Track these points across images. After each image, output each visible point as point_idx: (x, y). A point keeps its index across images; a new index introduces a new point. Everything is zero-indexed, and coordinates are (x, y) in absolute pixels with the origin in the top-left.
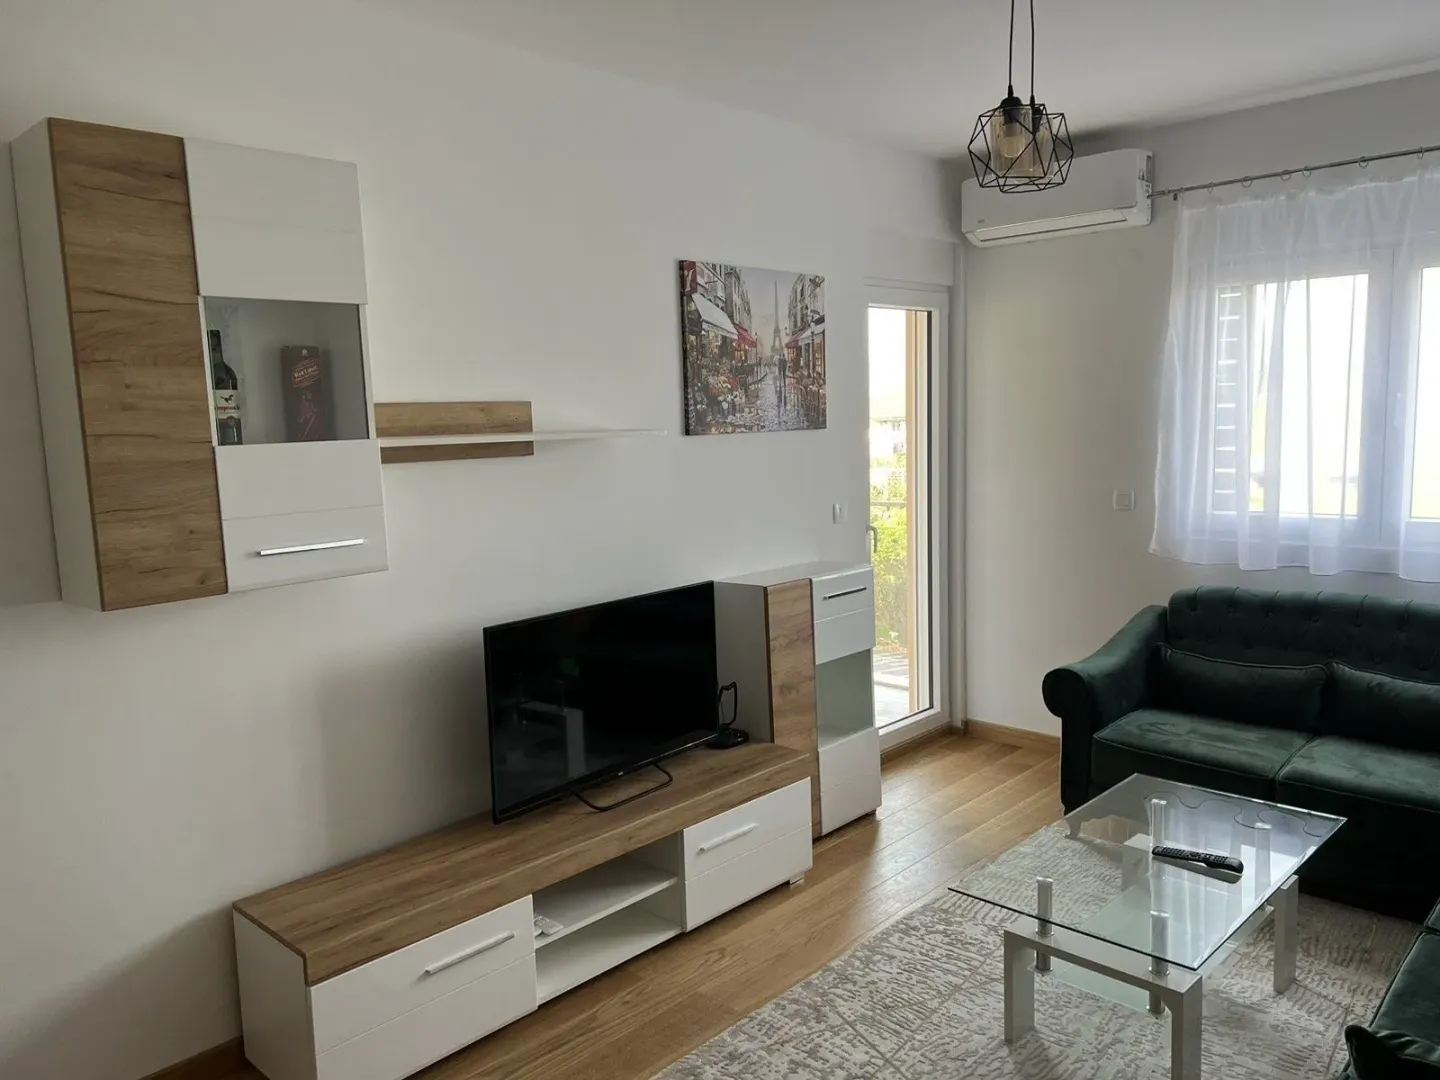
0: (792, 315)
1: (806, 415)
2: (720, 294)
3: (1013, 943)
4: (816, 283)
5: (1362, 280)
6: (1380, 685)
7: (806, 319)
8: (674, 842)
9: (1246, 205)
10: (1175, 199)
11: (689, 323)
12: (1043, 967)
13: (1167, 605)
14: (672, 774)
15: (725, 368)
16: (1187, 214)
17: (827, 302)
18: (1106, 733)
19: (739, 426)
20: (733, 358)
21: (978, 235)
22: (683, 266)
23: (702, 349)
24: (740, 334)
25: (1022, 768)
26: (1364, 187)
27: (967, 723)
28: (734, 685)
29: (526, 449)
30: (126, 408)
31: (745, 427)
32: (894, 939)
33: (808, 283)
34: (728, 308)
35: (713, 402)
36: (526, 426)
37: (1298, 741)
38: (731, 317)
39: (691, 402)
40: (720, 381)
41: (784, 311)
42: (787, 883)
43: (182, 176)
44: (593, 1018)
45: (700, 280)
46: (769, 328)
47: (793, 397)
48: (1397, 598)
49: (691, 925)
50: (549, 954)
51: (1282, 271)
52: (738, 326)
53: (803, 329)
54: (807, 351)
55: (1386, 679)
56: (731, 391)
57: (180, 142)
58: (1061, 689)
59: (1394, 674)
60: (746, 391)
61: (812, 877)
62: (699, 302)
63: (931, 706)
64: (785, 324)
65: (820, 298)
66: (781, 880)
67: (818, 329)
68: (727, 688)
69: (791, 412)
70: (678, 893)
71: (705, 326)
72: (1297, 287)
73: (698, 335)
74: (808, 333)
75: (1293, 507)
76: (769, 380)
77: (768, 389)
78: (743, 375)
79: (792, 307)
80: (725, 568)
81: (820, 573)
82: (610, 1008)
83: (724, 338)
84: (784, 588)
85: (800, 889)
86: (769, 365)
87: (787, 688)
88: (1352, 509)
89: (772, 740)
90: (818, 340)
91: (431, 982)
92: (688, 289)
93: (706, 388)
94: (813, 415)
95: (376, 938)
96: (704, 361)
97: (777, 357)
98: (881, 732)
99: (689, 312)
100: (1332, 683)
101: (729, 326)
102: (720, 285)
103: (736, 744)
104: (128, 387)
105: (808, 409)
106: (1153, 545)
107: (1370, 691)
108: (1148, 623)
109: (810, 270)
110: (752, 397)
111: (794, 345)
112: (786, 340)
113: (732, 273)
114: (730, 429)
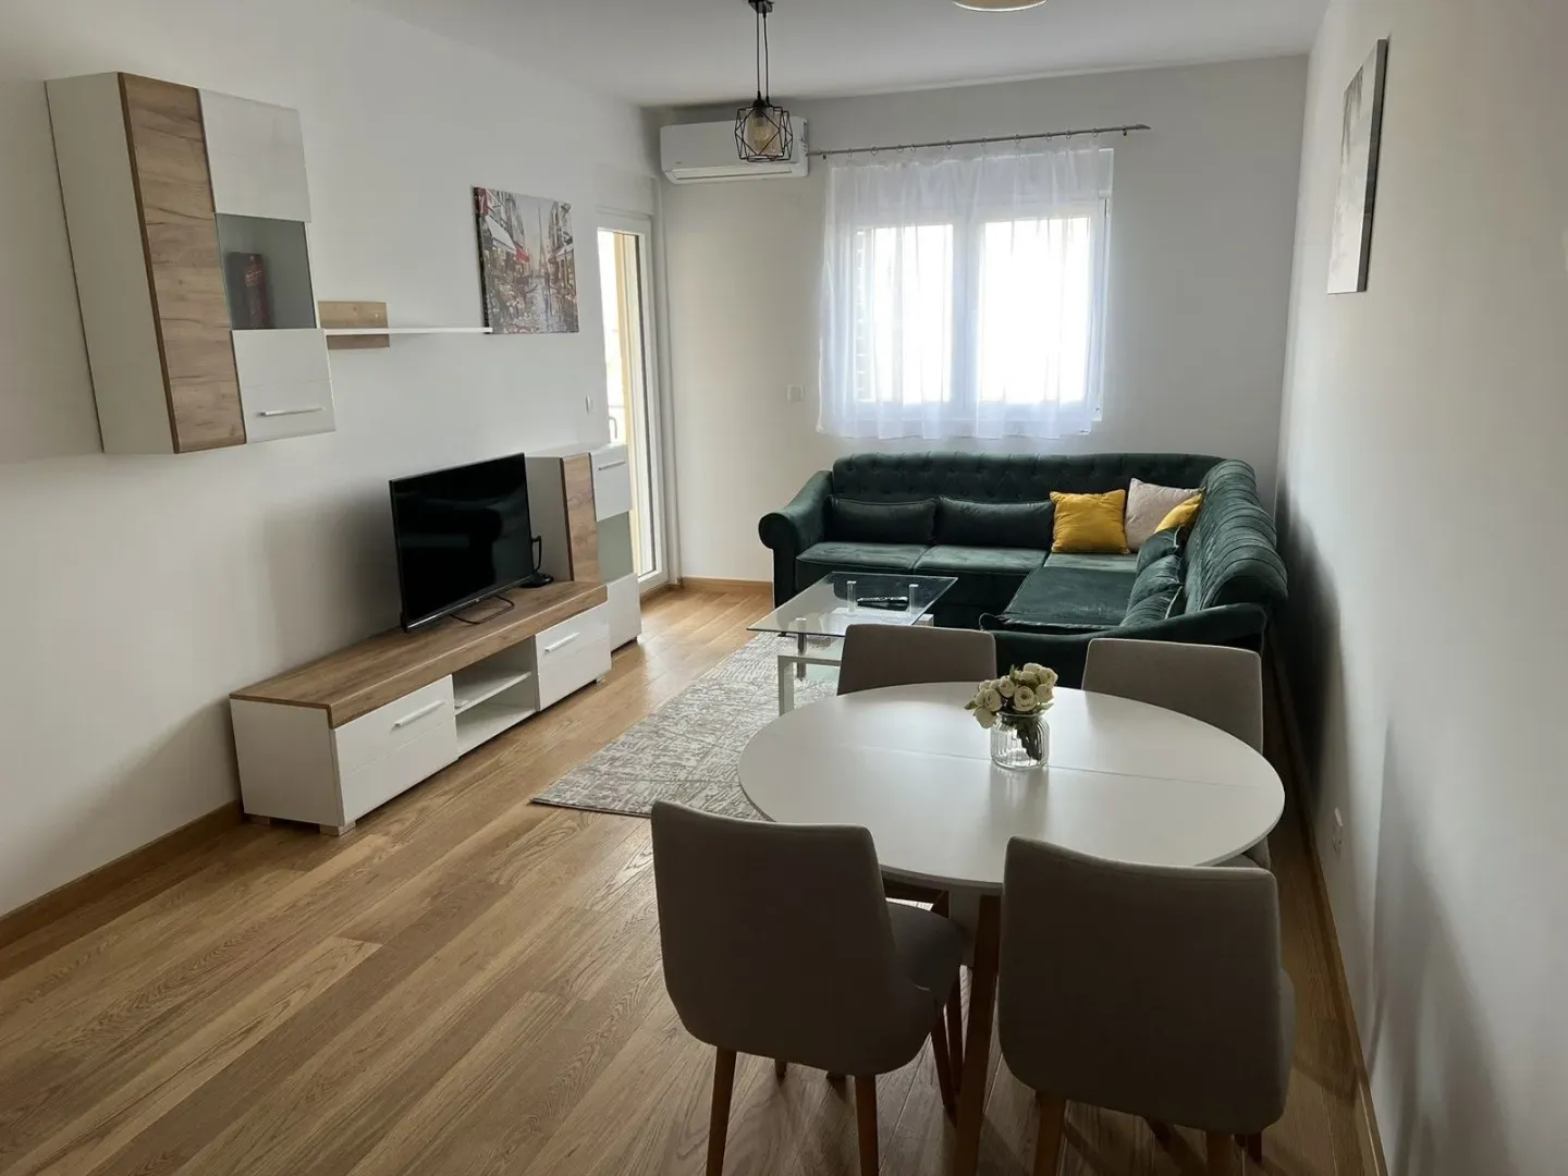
0: (551, 236)
1: (565, 321)
2: (504, 216)
3: (784, 662)
4: (565, 209)
5: (950, 227)
6: (968, 508)
7: (561, 240)
8: (529, 644)
9: (874, 168)
10: (825, 157)
11: (483, 240)
12: (801, 674)
13: (831, 470)
14: (514, 602)
15: (509, 279)
16: (835, 171)
17: (573, 226)
18: (804, 556)
19: (522, 328)
20: (514, 270)
21: (676, 174)
22: (476, 192)
23: (494, 261)
24: (518, 251)
25: (736, 604)
26: (948, 162)
27: (681, 580)
28: (539, 539)
29: (383, 341)
30: (182, 299)
31: (524, 327)
32: (688, 696)
33: (560, 209)
34: (509, 229)
35: (504, 307)
36: (383, 323)
37: (922, 549)
38: (512, 237)
39: (489, 306)
40: (507, 290)
41: (546, 233)
42: (594, 682)
43: (199, 119)
44: (497, 762)
45: (490, 205)
46: (537, 249)
47: (555, 306)
48: (975, 452)
49: (543, 706)
50: (465, 720)
51: (897, 219)
52: (516, 243)
53: (559, 248)
54: (563, 266)
55: (971, 504)
56: (515, 298)
57: (196, 91)
58: (773, 529)
59: (976, 501)
60: (525, 297)
61: (610, 676)
62: (490, 223)
63: (654, 569)
64: (547, 243)
65: (568, 223)
66: (591, 679)
67: (568, 248)
68: (536, 540)
69: (555, 320)
70: (533, 681)
71: (495, 243)
72: (909, 231)
73: (490, 249)
74: (562, 251)
75: (911, 398)
76: (539, 290)
77: (539, 297)
78: (522, 284)
79: (551, 228)
80: (532, 445)
81: (596, 448)
82: (506, 754)
83: (508, 254)
84: (576, 459)
85: (604, 685)
86: (539, 277)
87: (580, 539)
88: (947, 397)
89: (572, 579)
90: (569, 257)
91: (400, 731)
92: (482, 211)
93: (498, 295)
94: (570, 323)
95: (368, 697)
96: (497, 273)
97: (543, 271)
98: (640, 580)
99: (485, 232)
100: (940, 511)
101: (510, 243)
102: (502, 209)
103: (546, 583)
104: (181, 282)
105: (566, 315)
106: (819, 427)
107: (963, 511)
108: (820, 482)
109: (562, 199)
110: (530, 303)
111: (553, 261)
112: (548, 256)
113: (510, 199)
114: (516, 330)
